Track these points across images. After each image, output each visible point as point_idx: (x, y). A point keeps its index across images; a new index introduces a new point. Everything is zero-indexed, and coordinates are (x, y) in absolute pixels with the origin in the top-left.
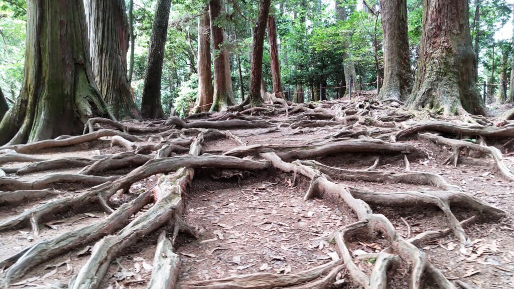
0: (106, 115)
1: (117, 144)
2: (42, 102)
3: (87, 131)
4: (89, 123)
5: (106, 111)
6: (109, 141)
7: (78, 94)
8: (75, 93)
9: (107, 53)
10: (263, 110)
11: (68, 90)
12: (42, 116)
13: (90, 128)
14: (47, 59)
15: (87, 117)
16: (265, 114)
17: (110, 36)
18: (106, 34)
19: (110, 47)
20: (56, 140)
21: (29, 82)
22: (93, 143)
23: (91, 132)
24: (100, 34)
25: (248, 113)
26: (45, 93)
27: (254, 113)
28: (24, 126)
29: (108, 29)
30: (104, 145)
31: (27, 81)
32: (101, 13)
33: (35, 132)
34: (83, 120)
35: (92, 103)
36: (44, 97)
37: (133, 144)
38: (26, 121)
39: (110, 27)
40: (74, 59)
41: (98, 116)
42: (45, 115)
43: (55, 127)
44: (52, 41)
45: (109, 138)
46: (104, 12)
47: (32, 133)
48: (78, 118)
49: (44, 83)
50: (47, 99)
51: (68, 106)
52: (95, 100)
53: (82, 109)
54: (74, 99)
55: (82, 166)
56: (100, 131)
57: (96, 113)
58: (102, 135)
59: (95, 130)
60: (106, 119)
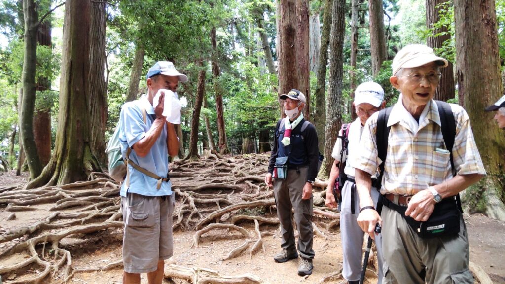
1: (109, 186)
2: (66, 163)
3: (90, 179)
4: (91, 175)
5: (100, 168)
7: (84, 158)
8: (83, 159)
10: (197, 164)
11: (79, 157)
12: (66, 171)
13: (92, 178)
14: (69, 140)
15: (90, 171)
16: (198, 167)
19: (95, 122)
20: (75, 183)
21: (58, 152)
22: (95, 185)
23: (92, 180)
25: (187, 166)
26: (67, 158)
27: (191, 166)
28: (54, 176)
30: (101, 186)
31: (57, 152)
33: (62, 179)
34: (87, 173)
35: (92, 164)
36: (67, 160)
37: (117, 185)
38: (56, 173)
39: (96, 109)
40: (84, 140)
41: (97, 171)
43: (71, 178)
44: (73, 131)
45: (104, 183)
47: (59, 180)
48: (85, 172)
49: (67, 152)
50: (68, 162)
51: (79, 165)
52: (94, 162)
53: (87, 167)
54: (83, 161)
55: (100, 195)
56: (97, 179)
57: (95, 170)
58: (99, 181)
59: (95, 178)
60: (100, 173)
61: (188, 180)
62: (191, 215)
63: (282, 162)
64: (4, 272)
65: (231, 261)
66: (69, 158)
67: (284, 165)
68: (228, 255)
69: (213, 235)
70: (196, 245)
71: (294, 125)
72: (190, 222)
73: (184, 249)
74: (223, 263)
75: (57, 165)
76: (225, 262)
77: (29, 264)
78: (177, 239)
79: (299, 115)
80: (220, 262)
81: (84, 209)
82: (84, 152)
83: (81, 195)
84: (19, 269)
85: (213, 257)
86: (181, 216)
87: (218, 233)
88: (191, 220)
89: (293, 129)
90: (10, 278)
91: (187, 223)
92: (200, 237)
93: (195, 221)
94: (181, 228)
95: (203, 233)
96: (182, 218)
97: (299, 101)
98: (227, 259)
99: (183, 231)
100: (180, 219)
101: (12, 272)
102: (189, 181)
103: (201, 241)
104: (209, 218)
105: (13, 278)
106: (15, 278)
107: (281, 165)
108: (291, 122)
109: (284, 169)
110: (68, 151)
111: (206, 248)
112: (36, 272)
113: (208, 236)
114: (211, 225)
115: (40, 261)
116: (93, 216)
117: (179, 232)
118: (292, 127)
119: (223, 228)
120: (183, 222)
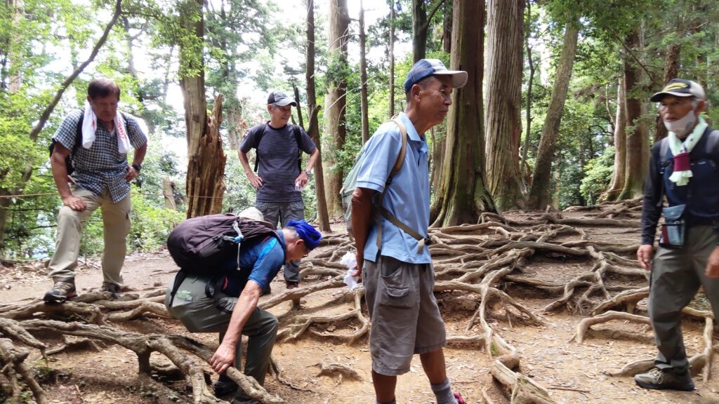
0: (494, 211)
1: (499, 232)
2: (453, 200)
3: (481, 222)
4: (482, 216)
5: (494, 207)
6: (495, 230)
7: (475, 194)
9: (500, 149)
11: (469, 192)
12: (452, 209)
13: (483, 220)
14: (458, 170)
15: (481, 211)
17: (504, 134)
18: (500, 132)
19: (503, 144)
20: (461, 226)
22: (484, 230)
23: (483, 223)
24: (495, 133)
26: (455, 194)
28: (440, 215)
29: (502, 128)
30: (491, 232)
32: (497, 114)
33: (448, 220)
34: (477, 213)
35: (485, 201)
36: (454, 196)
37: (509, 233)
38: (442, 212)
39: (504, 126)
40: (475, 170)
41: (488, 211)
42: (454, 209)
43: (459, 219)
44: (461, 159)
45: (495, 228)
46: (500, 113)
47: (445, 220)
48: (475, 211)
49: (455, 187)
50: (456, 198)
51: (469, 203)
52: (487, 199)
53: (478, 205)
54: (473, 197)
55: (478, 243)
56: (489, 222)
57: (487, 209)
58: (490, 225)
59: (486, 221)
60: (494, 214)
61: (625, 233)
62: (588, 292)
63: (674, 216)
64: (324, 321)
65: (622, 379)
66: (457, 193)
67: (679, 219)
68: (624, 368)
69: (614, 330)
70: (579, 340)
71: (689, 143)
72: (584, 302)
73: (555, 342)
74: (607, 379)
75: (444, 202)
76: (612, 379)
77: (351, 318)
78: (554, 324)
79: (697, 122)
80: (602, 377)
81: (448, 260)
82: (474, 187)
83: (458, 241)
84: (338, 321)
85: (595, 365)
86: (569, 290)
87: (626, 329)
88: (587, 299)
89: (689, 151)
90: (329, 329)
91: (578, 303)
92: (589, 328)
93: (593, 302)
94: (566, 308)
95: (595, 322)
96: (571, 293)
97: (693, 97)
98: (617, 375)
99: (571, 313)
100: (567, 295)
101: (331, 322)
102: (626, 235)
103: (589, 334)
104: (615, 301)
105: (332, 330)
106: (334, 330)
107: (674, 221)
108: (683, 139)
109: (679, 226)
110: (456, 185)
111: (594, 348)
112: (355, 329)
113: (604, 330)
114: (610, 312)
115: (360, 316)
116: (447, 271)
117: (563, 314)
118: (686, 149)
119: (639, 322)
120: (571, 298)
